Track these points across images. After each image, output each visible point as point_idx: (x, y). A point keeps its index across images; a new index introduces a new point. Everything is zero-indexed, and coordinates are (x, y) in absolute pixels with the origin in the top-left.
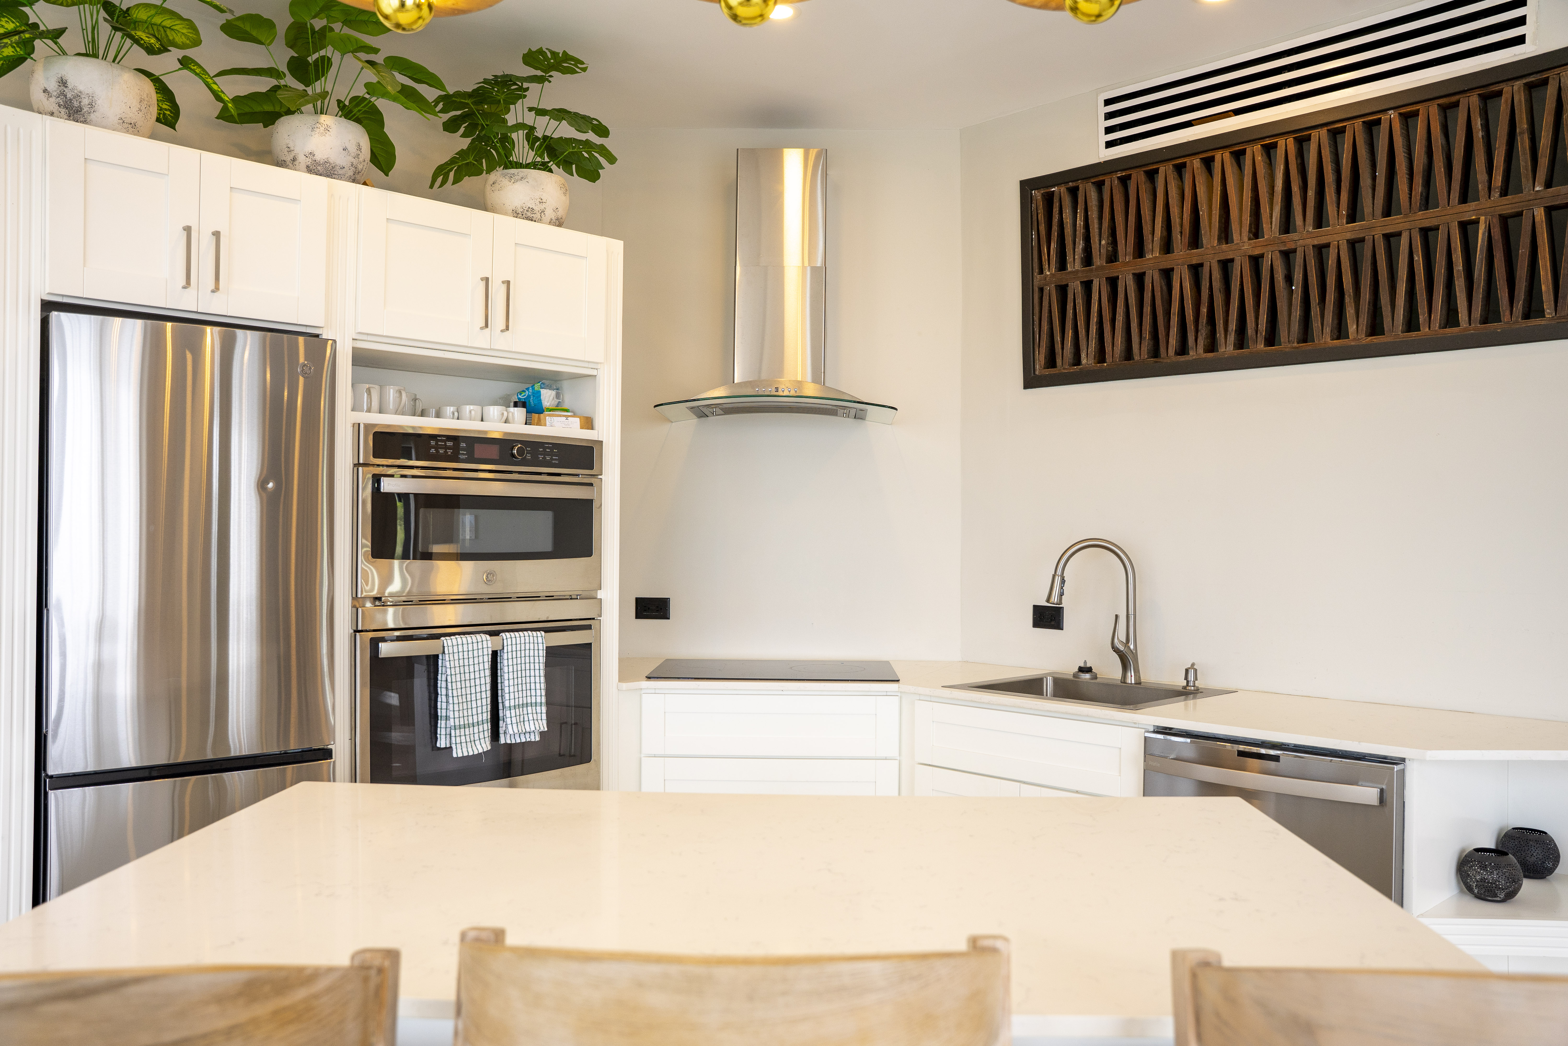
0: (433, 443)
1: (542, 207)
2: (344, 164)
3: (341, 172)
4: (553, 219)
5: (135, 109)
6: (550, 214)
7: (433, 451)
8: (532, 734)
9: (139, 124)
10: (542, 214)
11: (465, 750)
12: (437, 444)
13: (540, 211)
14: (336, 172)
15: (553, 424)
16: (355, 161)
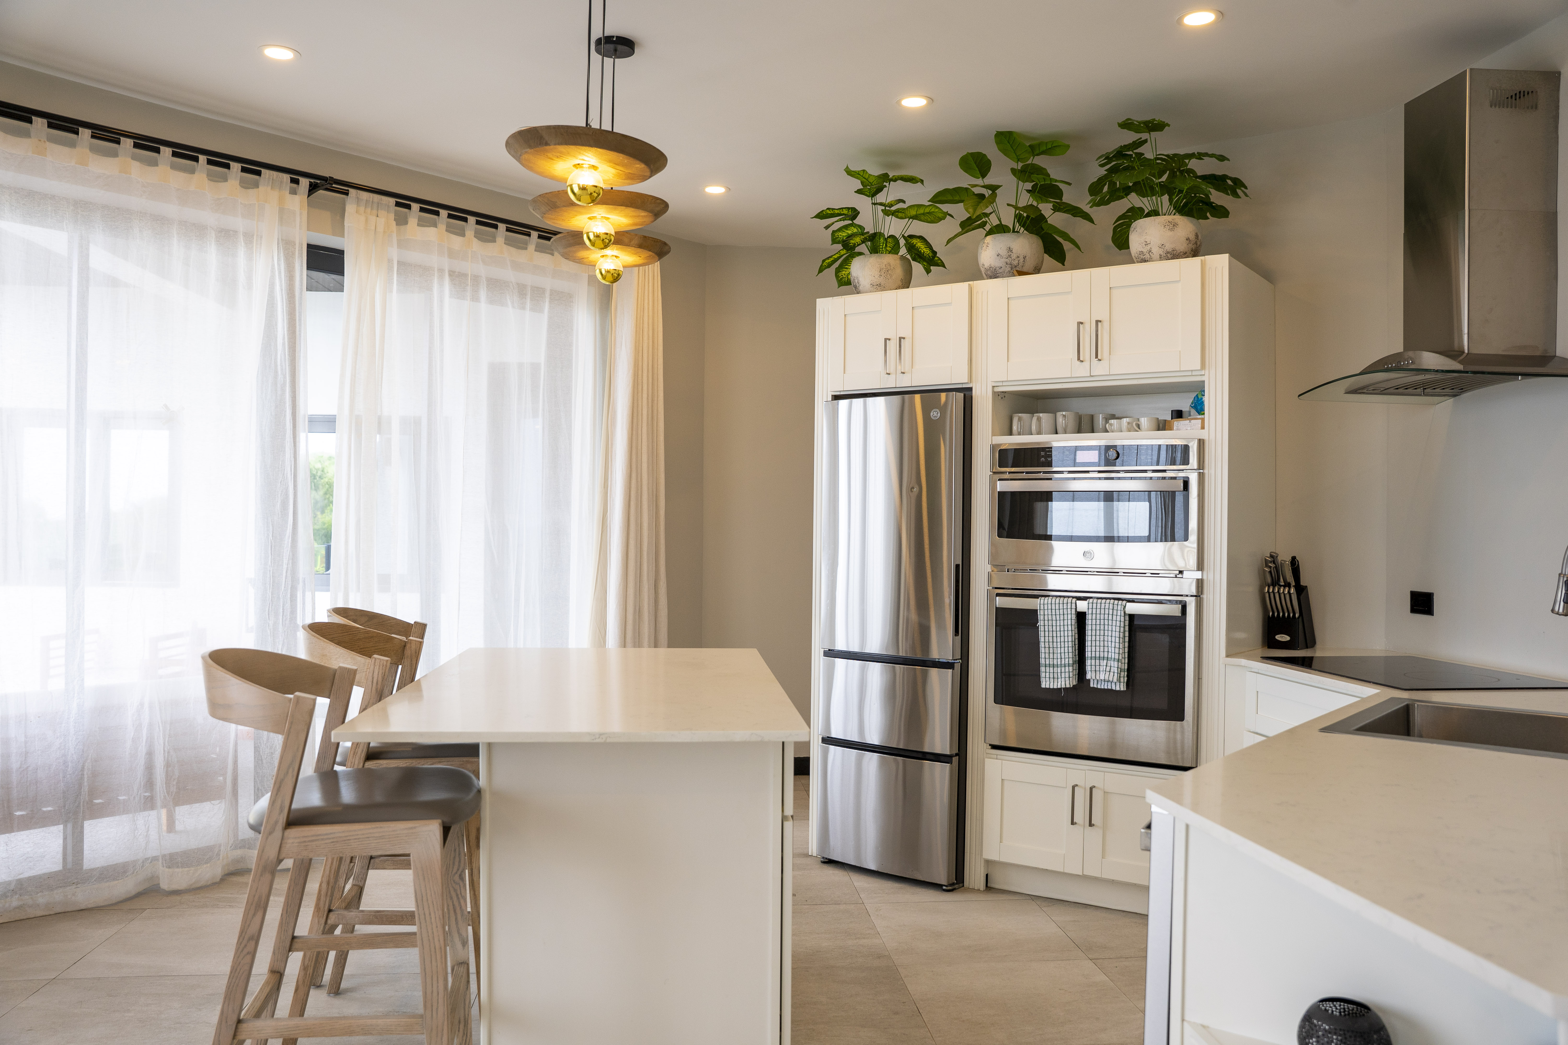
0: (1043, 453)
1: (1148, 248)
2: (1001, 265)
3: (1000, 271)
4: (1162, 254)
5: (877, 277)
6: (1156, 251)
7: (1043, 459)
8: (1109, 683)
9: (882, 284)
10: (1150, 253)
11: (1052, 684)
12: (1046, 454)
13: (1148, 252)
14: (998, 272)
15: (1179, 427)
16: (1007, 260)
